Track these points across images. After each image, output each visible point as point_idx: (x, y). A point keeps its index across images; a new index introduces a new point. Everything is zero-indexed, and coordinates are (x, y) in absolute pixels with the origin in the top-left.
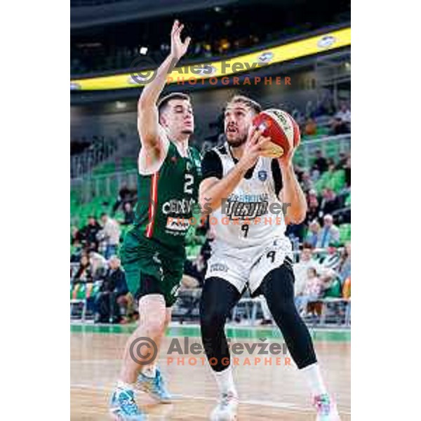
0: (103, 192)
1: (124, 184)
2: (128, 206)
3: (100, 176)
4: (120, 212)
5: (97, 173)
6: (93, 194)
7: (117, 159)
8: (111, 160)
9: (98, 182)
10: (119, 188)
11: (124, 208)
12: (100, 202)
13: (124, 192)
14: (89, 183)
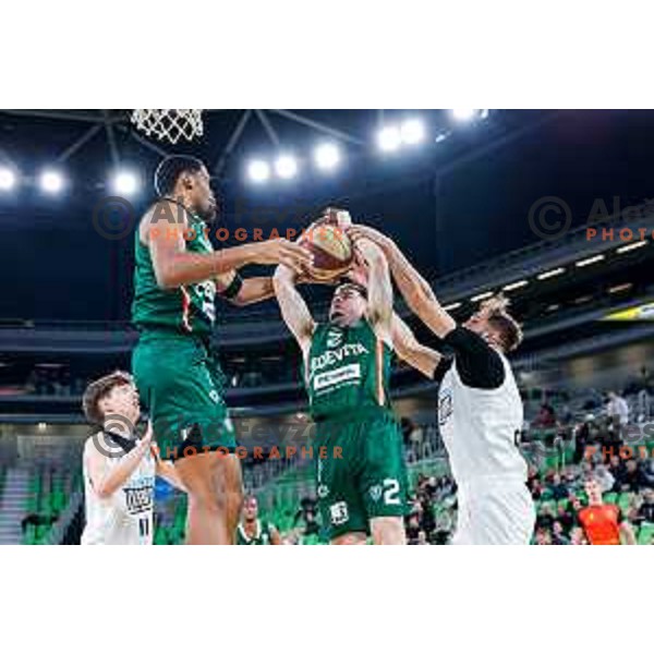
0: (284, 502)
1: (306, 494)
2: (310, 517)
3: (281, 485)
4: (302, 522)
5: (279, 482)
6: (275, 503)
7: (298, 468)
8: (292, 469)
9: (280, 492)
10: (301, 497)
11: (306, 518)
12: (282, 512)
13: (306, 502)
14: (271, 493)
